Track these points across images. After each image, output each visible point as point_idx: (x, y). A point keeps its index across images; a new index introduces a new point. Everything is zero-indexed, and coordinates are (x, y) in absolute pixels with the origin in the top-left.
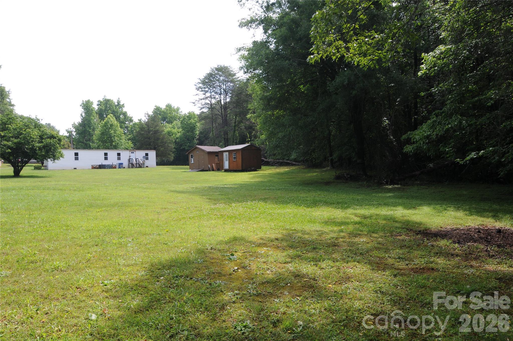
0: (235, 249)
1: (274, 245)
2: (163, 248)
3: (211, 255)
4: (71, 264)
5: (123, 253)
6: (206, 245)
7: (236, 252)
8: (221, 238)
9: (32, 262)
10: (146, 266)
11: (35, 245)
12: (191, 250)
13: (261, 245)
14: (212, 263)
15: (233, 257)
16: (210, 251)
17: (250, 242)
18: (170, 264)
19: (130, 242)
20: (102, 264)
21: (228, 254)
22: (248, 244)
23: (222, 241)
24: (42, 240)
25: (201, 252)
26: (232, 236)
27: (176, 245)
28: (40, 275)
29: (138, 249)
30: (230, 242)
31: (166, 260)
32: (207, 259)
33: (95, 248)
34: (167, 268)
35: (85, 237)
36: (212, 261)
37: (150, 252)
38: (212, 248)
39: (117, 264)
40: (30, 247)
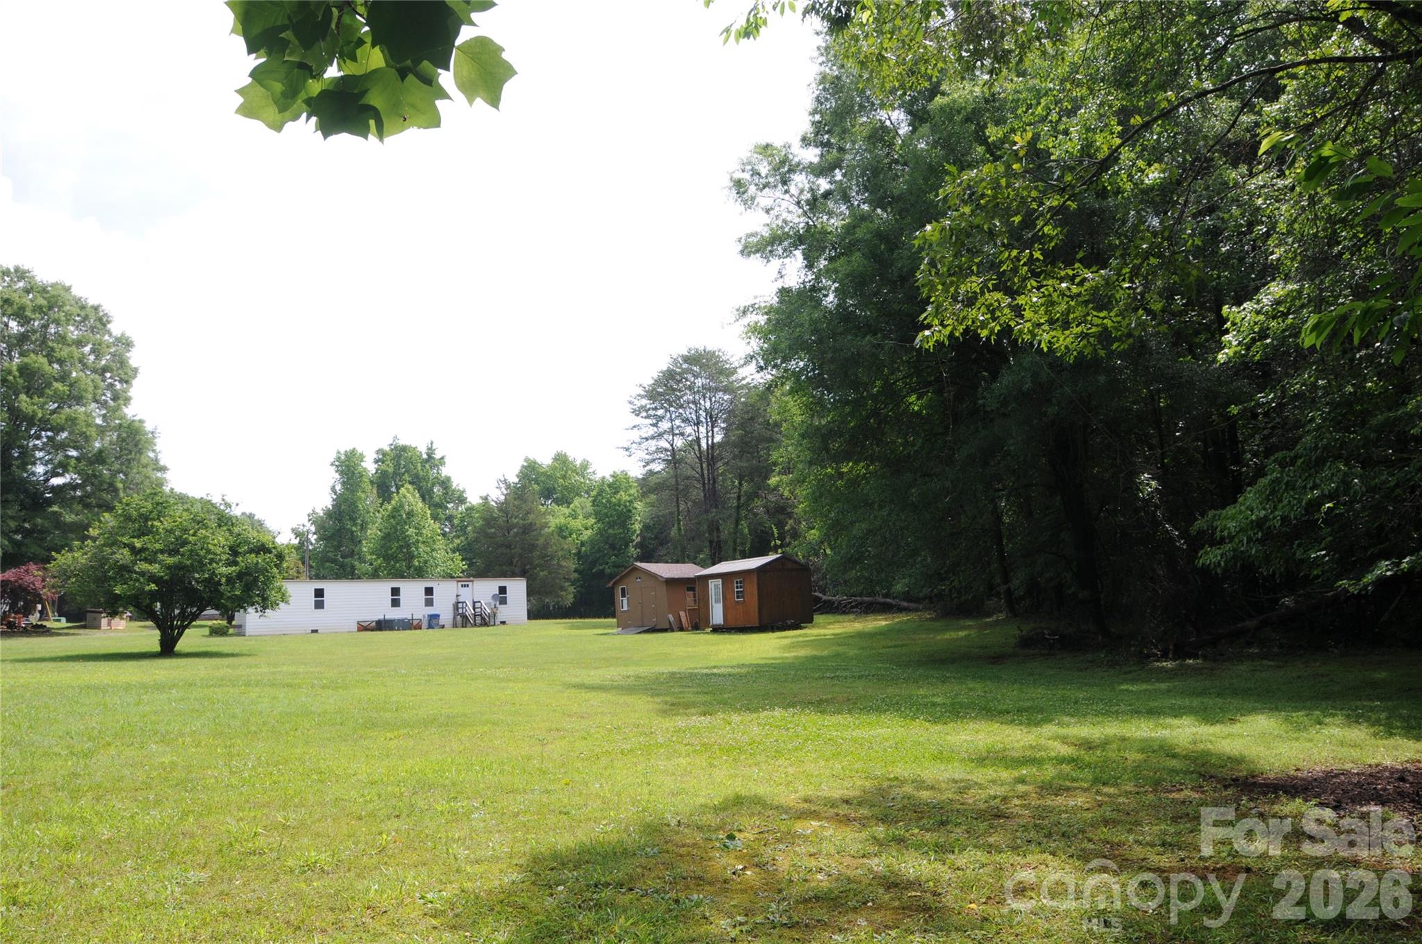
0: (737, 824)
1: (837, 815)
2: (559, 822)
3: (677, 838)
4: (343, 857)
5: (462, 834)
6: (666, 815)
7: (740, 831)
8: (702, 801)
9: (252, 853)
10: (521, 861)
11: (252, 814)
12: (627, 826)
13: (805, 816)
14: (681, 856)
15: (734, 843)
16: (677, 828)
17: (777, 808)
18: (578, 857)
19: (477, 808)
20: (415, 857)
21: (721, 836)
22: (771, 812)
23: (706, 806)
24: (267, 805)
25: (655, 830)
26: (730, 793)
27: (590, 815)
29: (498, 825)
31: (568, 849)
32: (670, 847)
33: (396, 824)
34: (571, 865)
35: (368, 798)
36: (681, 851)
37: (528, 832)
38: (679, 822)
39: (452, 856)
40: (242, 819)
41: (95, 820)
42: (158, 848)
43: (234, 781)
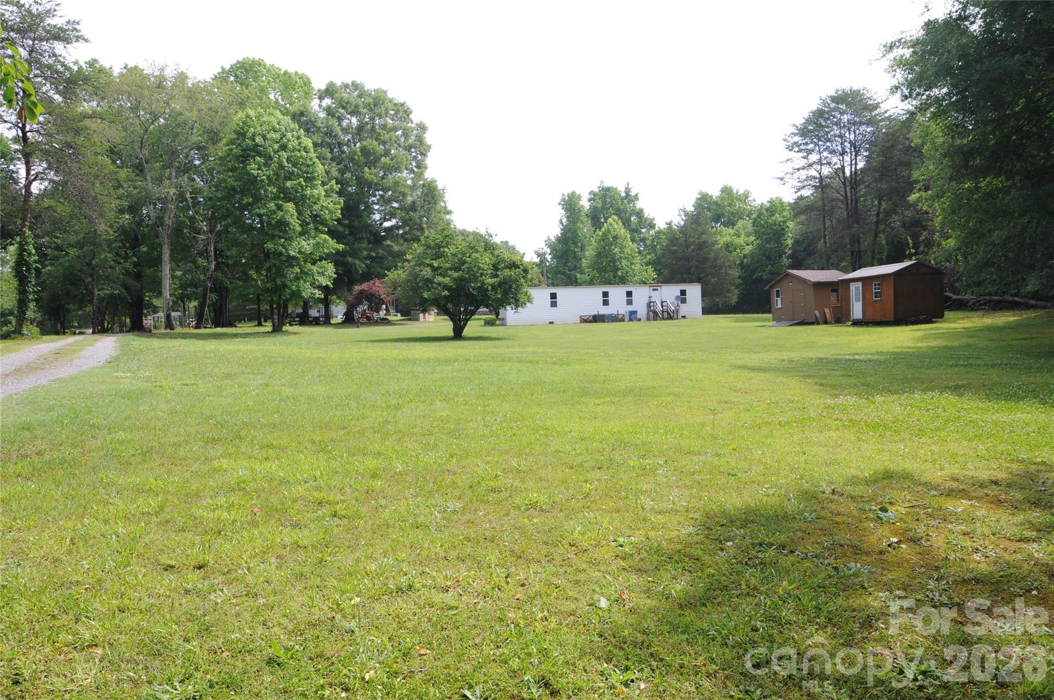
0: (888, 497)
1: (987, 495)
2: (728, 482)
3: (833, 507)
4: (557, 499)
5: (649, 487)
6: (822, 483)
7: (891, 503)
8: (852, 472)
9: (493, 490)
10: (696, 516)
11: (496, 459)
12: (787, 491)
13: (954, 494)
14: (837, 523)
15: (886, 514)
16: (832, 497)
17: (925, 484)
18: (744, 516)
19: (661, 465)
20: (612, 504)
21: (874, 508)
22: (920, 488)
23: (857, 477)
24: (507, 452)
25: (809, 496)
26: (879, 467)
27: (754, 479)
28: (508, 515)
29: (677, 482)
30: (876, 481)
31: (735, 508)
32: (822, 514)
33: (598, 474)
34: (738, 523)
35: (578, 452)
36: (838, 519)
37: (701, 489)
38: (834, 490)
39: (639, 506)
40: (488, 463)
41: (394, 457)
42: (431, 481)
43: (487, 432)
